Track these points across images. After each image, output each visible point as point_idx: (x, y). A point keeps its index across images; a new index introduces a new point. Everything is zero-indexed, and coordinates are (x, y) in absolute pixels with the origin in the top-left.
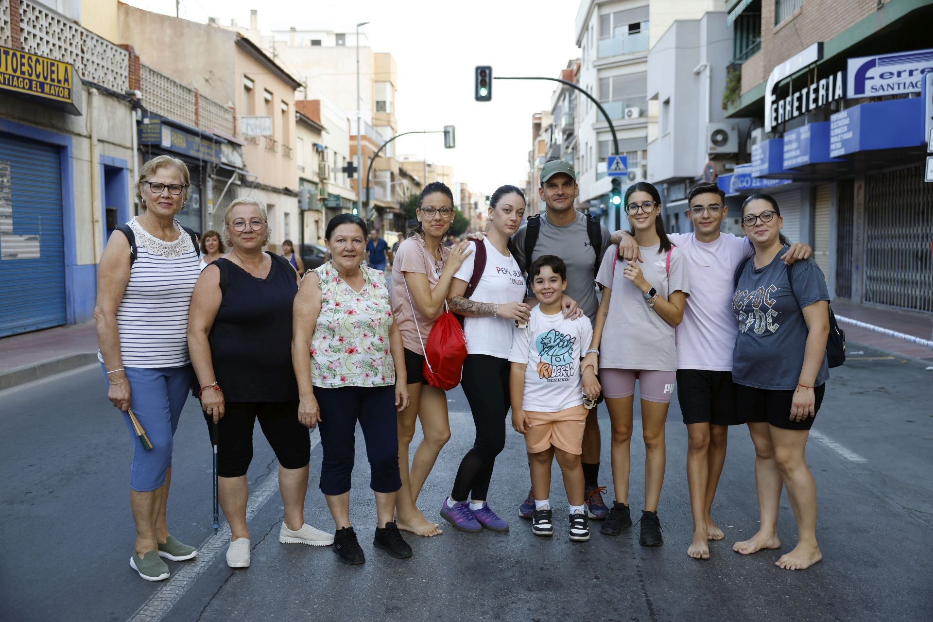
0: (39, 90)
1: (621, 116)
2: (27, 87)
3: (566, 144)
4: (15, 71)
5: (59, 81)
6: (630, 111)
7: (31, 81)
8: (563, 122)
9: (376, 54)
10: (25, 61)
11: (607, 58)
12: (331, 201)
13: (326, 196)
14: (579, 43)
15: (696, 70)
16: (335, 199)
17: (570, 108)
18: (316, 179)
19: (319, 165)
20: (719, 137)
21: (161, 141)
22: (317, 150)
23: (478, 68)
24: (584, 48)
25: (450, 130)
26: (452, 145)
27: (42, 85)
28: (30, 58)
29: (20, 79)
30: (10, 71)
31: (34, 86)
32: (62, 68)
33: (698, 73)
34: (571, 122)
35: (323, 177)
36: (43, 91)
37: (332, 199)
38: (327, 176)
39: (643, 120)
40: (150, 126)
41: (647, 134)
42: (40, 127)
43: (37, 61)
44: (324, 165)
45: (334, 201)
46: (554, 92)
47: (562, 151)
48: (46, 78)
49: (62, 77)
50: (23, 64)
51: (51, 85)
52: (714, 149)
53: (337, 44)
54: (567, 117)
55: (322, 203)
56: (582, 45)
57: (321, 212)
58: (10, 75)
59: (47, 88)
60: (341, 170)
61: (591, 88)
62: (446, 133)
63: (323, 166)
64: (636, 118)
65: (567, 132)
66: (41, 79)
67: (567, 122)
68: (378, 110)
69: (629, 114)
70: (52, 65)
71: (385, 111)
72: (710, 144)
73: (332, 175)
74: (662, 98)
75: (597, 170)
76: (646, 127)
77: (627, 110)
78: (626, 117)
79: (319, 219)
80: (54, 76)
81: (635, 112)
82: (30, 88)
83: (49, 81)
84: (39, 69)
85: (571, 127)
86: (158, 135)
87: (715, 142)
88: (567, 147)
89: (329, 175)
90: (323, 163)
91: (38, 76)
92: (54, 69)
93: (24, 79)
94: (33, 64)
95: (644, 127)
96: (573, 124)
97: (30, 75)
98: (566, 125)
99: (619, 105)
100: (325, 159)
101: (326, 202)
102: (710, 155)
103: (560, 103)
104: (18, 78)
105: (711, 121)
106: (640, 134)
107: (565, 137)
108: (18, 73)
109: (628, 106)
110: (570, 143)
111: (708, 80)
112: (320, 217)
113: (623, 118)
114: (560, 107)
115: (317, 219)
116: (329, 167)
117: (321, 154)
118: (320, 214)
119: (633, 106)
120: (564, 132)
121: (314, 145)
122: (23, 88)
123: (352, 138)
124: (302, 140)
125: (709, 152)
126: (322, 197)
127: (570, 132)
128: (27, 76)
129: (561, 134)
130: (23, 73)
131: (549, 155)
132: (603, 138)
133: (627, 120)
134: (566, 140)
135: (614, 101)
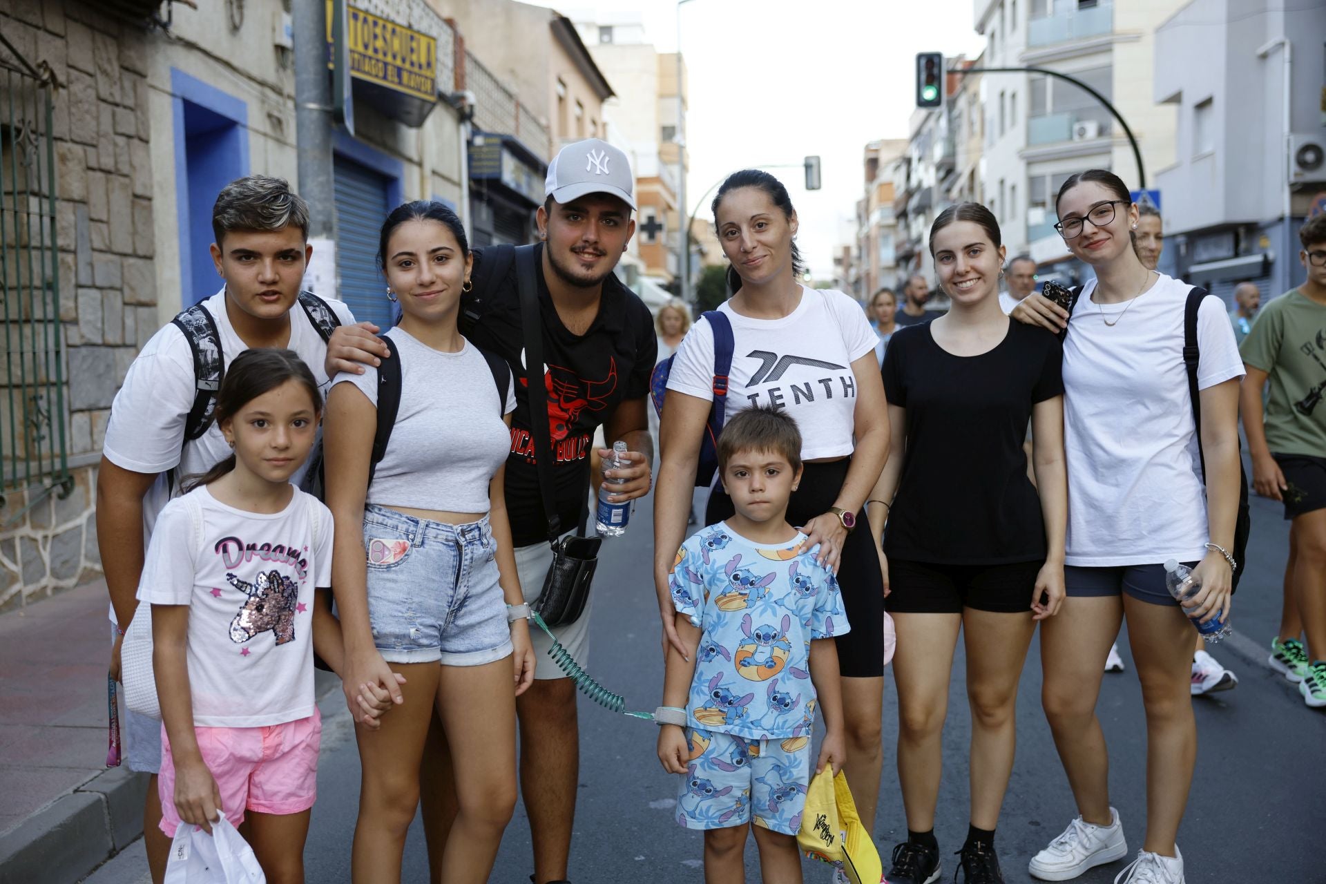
0: (396, 80)
1: (1066, 135)
2: (381, 74)
3: (945, 185)
4: (366, 47)
5: (420, 66)
6: (1083, 128)
7: (386, 64)
8: (938, 152)
9: (661, 56)
10: (378, 31)
11: (1043, 46)
14: (981, 29)
15: (1261, 50)
17: (950, 130)
20: (1310, 157)
21: (500, 173)
23: (920, 57)
24: (993, 36)
25: (814, 162)
26: (815, 184)
27: (399, 71)
28: (384, 27)
29: (373, 62)
30: (360, 48)
31: (389, 72)
32: (424, 41)
33: (1264, 56)
34: (952, 152)
36: (400, 83)
39: (1104, 141)
40: (485, 150)
41: (1111, 161)
42: (372, 146)
43: (394, 31)
47: (936, 196)
48: (404, 60)
49: (423, 61)
50: (375, 37)
51: (410, 72)
52: (1301, 175)
53: (601, 41)
54: (944, 143)
56: (988, 30)
58: (360, 54)
59: (405, 76)
61: (1014, 96)
62: (809, 166)
64: (1092, 140)
65: (944, 169)
66: (399, 62)
67: (945, 153)
68: (664, 140)
69: (1081, 132)
70: (412, 38)
71: (675, 140)
72: (1294, 167)
74: (1190, 100)
75: (1027, 219)
76: (1110, 152)
77: (1076, 127)
78: (1076, 137)
80: (414, 58)
81: (1091, 129)
82: (385, 78)
83: (407, 66)
84: (396, 44)
85: (950, 159)
86: (497, 163)
87: (1302, 164)
88: (948, 190)
91: (394, 57)
92: (414, 45)
93: (378, 60)
94: (388, 36)
95: (1107, 151)
96: (954, 155)
97: (385, 54)
98: (944, 156)
99: (1064, 119)
102: (1292, 185)
103: (931, 123)
104: (370, 58)
105: (1293, 129)
107: (942, 174)
108: (370, 52)
109: (1078, 120)
110: (953, 183)
111: (1287, 67)
113: (1071, 138)
114: (930, 131)
119: (1088, 119)
120: (938, 168)
122: (377, 76)
125: (1293, 179)
127: (950, 167)
128: (380, 56)
129: (932, 171)
130: (376, 51)
131: (914, 202)
132: (1038, 170)
133: (1077, 143)
134: (943, 180)
135: (1054, 112)
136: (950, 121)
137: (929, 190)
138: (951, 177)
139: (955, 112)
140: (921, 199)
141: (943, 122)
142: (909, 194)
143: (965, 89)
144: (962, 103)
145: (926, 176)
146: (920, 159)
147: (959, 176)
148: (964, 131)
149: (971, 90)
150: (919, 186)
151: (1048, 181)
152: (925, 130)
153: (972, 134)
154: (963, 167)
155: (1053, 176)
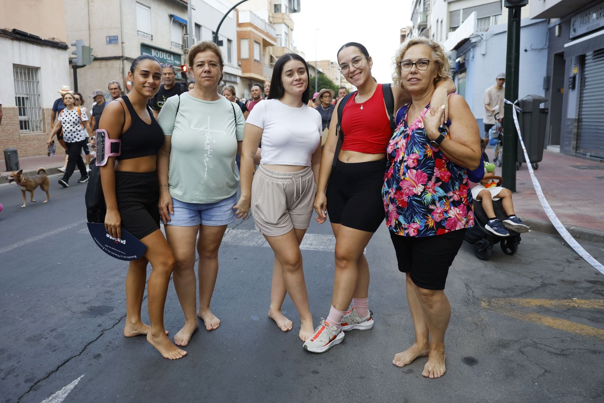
17: (424, 8)
18: (179, 51)
26: (296, 9)
34: (425, 20)
54: (422, 15)
63: (186, 38)
65: (422, 28)
67: (422, 21)
68: (275, 12)
71: (281, 12)
85: (425, 24)
90: (186, 36)
96: (427, 21)
98: (421, 22)
117: (185, 28)
121: (171, 16)
123: (239, 25)
124: (150, 8)
127: (424, 27)
151: (461, 12)
155: (463, 9)
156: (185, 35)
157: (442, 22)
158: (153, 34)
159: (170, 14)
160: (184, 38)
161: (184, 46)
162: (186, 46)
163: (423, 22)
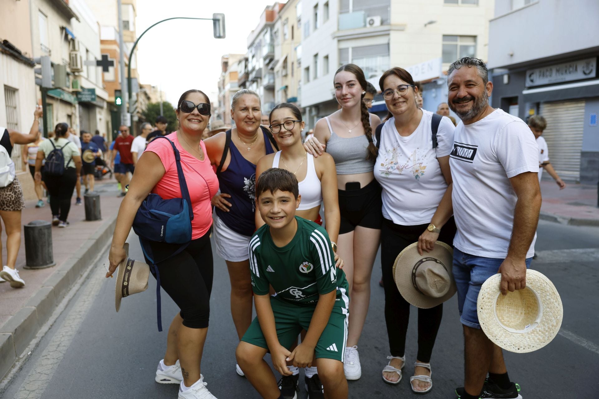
1: (363, 24)
3: (270, 67)
6: (372, 20)
8: (265, 51)
12: (85, 95)
13: (79, 89)
16: (90, 93)
18: (67, 69)
19: (70, 55)
22: (66, 36)
25: (220, 18)
26: (222, 34)
35: (75, 67)
37: (86, 93)
38: (79, 67)
39: (385, 28)
41: (389, 40)
44: (76, 55)
45: (89, 95)
46: (253, 31)
47: (264, 72)
55: (75, 96)
57: (75, 107)
60: (95, 63)
61: (326, 4)
62: (216, 21)
63: (74, 56)
64: (377, 27)
69: (371, 22)
71: (129, 29)
73: (84, 68)
76: (388, 34)
77: (368, 19)
78: (368, 25)
79: (72, 113)
81: (377, 20)
85: (271, 54)
89: (82, 67)
90: (74, 53)
95: (387, 34)
98: (269, 53)
99: (361, 14)
100: (77, 48)
101: (79, 96)
103: (261, 37)
106: (382, 41)
107: (267, 61)
109: (368, 16)
110: (274, 65)
112: (74, 111)
113: (365, 26)
114: (261, 41)
115: (70, 114)
116: (81, 57)
117: (71, 43)
118: (73, 108)
119: (375, 15)
121: (62, 28)
123: (102, 42)
124: (46, 17)
126: (74, 90)
129: (262, 60)
131: (251, 77)
132: (344, 45)
133: (369, 29)
134: (268, 64)
135: (353, 11)
136: (271, 35)
137: (260, 70)
138: (273, 63)
139: (275, 30)
140: (256, 74)
141: (268, 37)
142: (247, 74)
143: (280, 17)
144: (278, 26)
145: (258, 63)
146: (253, 57)
147: (278, 61)
148: (279, 40)
149: (284, 18)
150: (253, 69)
151: (350, 51)
152: (257, 41)
153: (285, 40)
154: (279, 57)
155: (353, 48)
156: (72, 51)
157: (327, 57)
158: (51, 48)
159: (61, 27)
160: (72, 56)
161: (72, 63)
162: (75, 64)
163: (271, 52)
